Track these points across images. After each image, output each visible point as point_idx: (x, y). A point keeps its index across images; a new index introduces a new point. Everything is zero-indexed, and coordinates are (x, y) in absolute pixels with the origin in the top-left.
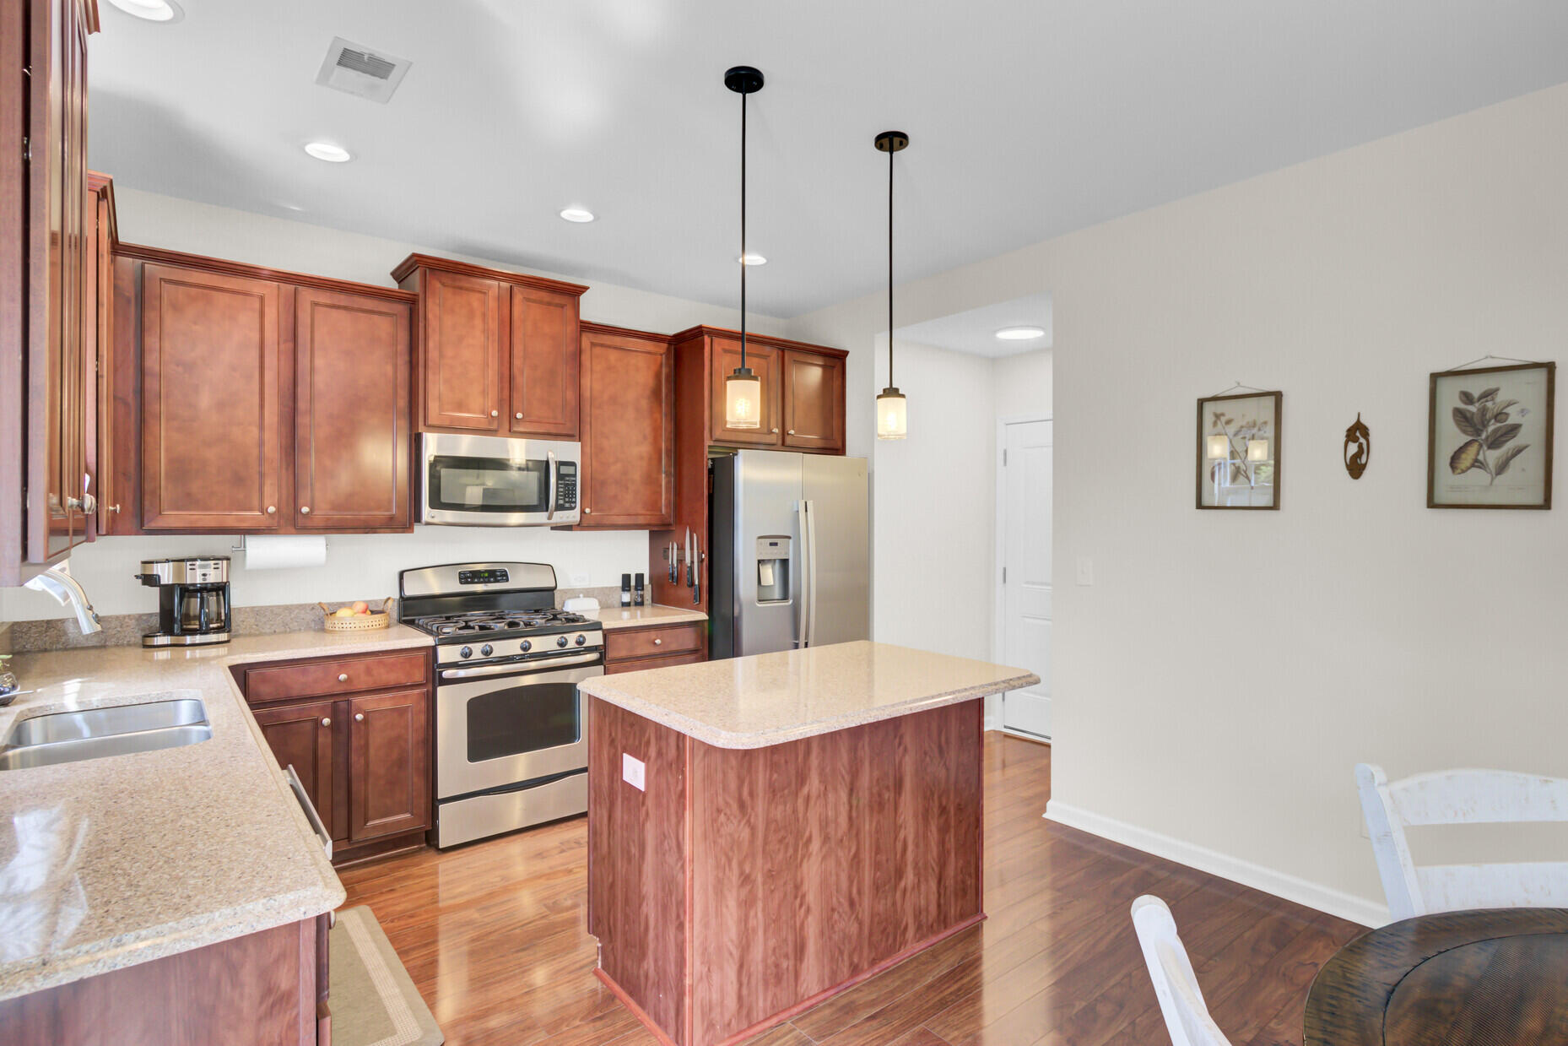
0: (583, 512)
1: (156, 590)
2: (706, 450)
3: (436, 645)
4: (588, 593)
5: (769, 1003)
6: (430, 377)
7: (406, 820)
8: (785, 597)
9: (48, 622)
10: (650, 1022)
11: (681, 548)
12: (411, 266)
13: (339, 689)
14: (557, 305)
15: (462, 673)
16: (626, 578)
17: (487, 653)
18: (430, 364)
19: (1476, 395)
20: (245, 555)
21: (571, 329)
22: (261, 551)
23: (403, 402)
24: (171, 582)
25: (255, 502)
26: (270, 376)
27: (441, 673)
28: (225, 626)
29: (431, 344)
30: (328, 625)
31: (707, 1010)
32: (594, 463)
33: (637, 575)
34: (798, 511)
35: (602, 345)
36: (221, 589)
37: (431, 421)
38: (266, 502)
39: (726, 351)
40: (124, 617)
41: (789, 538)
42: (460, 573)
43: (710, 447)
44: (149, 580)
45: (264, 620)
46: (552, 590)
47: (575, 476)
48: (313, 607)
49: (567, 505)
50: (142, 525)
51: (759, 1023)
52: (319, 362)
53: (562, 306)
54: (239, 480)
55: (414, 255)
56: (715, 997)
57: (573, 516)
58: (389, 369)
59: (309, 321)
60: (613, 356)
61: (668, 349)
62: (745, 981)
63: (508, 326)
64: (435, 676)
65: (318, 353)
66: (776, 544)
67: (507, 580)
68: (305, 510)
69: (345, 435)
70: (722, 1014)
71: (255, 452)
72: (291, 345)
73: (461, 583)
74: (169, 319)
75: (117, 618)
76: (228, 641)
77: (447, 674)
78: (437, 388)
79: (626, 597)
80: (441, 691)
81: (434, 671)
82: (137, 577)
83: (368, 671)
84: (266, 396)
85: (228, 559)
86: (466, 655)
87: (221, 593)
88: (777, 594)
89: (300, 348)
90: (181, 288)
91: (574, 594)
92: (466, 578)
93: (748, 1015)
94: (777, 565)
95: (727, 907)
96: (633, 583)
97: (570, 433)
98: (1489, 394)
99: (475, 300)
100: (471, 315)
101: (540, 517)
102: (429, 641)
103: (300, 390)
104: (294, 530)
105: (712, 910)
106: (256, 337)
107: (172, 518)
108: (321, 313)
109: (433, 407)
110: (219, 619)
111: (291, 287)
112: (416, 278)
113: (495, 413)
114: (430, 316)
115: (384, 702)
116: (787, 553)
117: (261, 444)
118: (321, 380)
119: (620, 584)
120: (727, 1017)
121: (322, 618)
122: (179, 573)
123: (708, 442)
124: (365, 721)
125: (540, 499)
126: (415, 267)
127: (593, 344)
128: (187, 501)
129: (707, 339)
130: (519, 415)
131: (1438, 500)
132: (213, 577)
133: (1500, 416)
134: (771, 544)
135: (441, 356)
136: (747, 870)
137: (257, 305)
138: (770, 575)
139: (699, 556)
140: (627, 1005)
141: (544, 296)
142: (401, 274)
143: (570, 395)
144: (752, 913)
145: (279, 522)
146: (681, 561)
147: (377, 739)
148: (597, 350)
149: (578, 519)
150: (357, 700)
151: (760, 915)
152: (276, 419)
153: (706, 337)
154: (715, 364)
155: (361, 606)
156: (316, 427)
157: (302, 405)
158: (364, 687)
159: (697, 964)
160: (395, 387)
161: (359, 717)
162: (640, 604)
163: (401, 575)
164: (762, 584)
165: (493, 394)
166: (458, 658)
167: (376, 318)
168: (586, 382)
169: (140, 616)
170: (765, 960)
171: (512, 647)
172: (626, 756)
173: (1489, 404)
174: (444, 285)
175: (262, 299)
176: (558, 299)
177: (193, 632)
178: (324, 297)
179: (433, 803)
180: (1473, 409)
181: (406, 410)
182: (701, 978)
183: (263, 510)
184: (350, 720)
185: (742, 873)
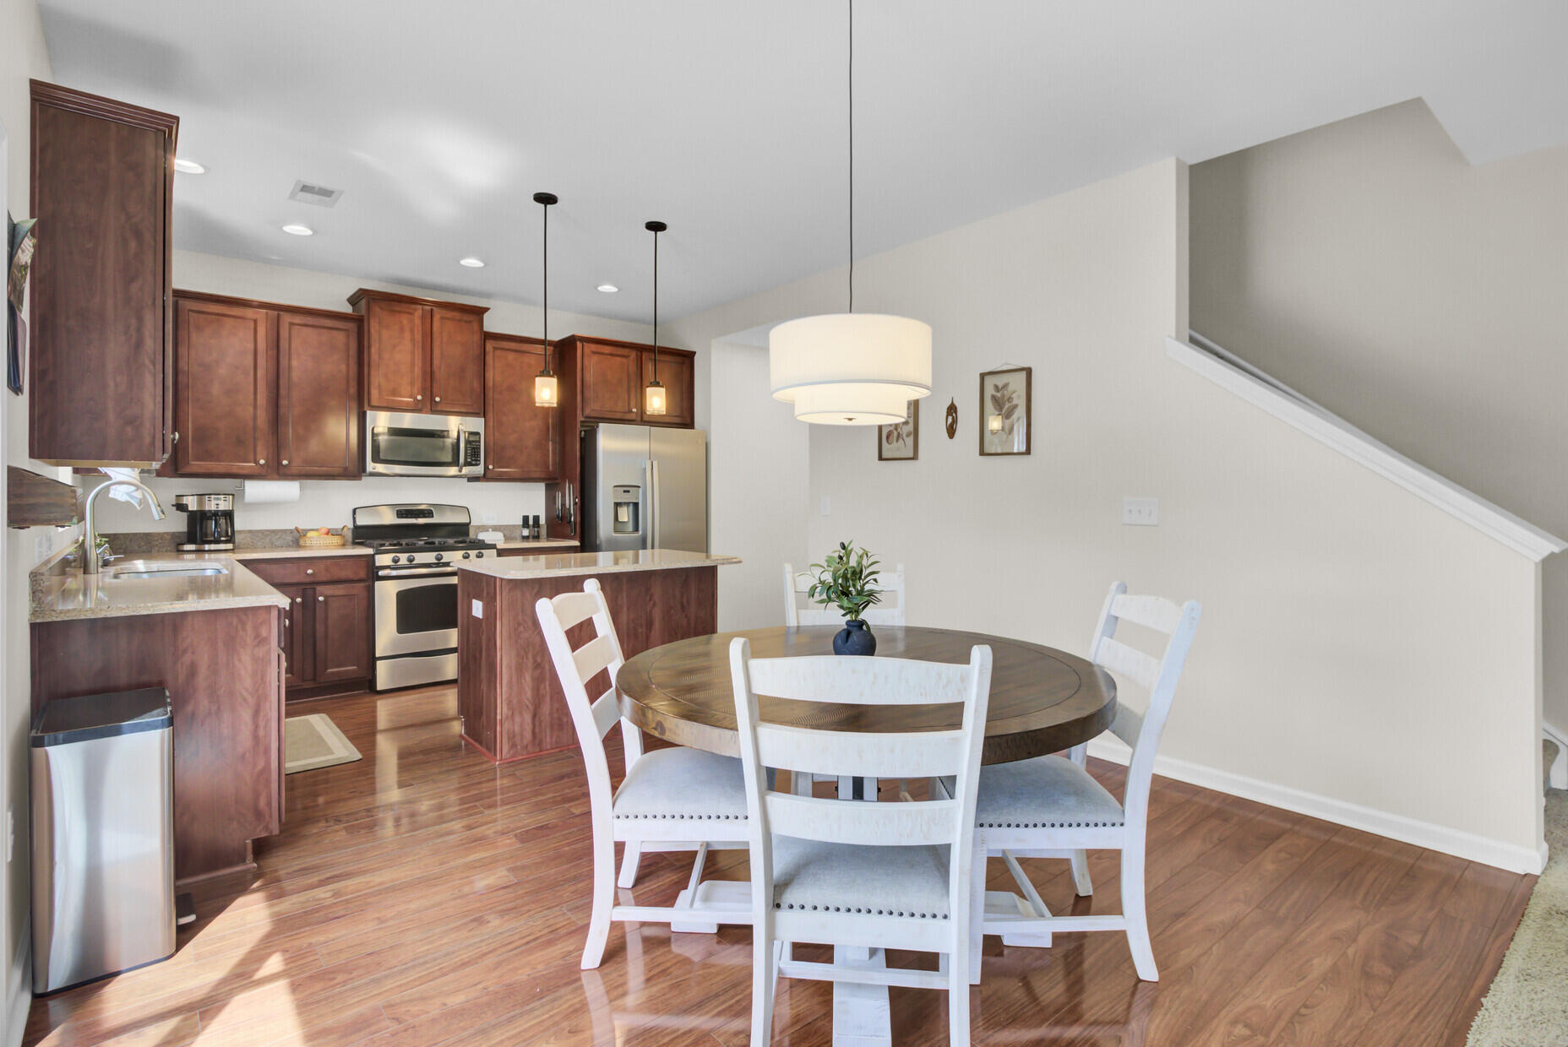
0: (486, 468)
1: (185, 515)
2: (579, 425)
3: (375, 554)
4: (496, 528)
5: (554, 740)
6: (373, 372)
7: (353, 671)
8: (636, 529)
9: (115, 535)
10: (484, 750)
11: (563, 496)
12: (359, 297)
13: (308, 580)
14: (466, 322)
15: (394, 573)
16: (526, 519)
17: (411, 560)
18: (372, 364)
19: (1000, 386)
20: (244, 493)
21: (476, 338)
22: (255, 490)
23: (353, 390)
24: (195, 509)
25: (252, 457)
26: (260, 373)
27: (378, 572)
28: (230, 539)
29: (373, 350)
30: (302, 542)
31: (512, 736)
32: (496, 434)
33: (534, 516)
34: (645, 469)
35: (502, 349)
36: (229, 515)
37: (374, 403)
38: (258, 457)
39: (594, 353)
40: (164, 533)
41: (639, 487)
42: (397, 511)
43: (581, 422)
44: (181, 507)
45: (258, 539)
46: (467, 525)
47: (479, 442)
48: (291, 531)
49: (474, 462)
50: (176, 470)
51: (547, 750)
52: (295, 363)
53: (470, 322)
54: (240, 442)
55: (360, 290)
56: (517, 729)
57: (479, 470)
58: (343, 367)
59: (287, 335)
60: (511, 356)
61: (554, 351)
62: (537, 724)
63: (428, 337)
64: (373, 574)
65: (294, 356)
66: (628, 491)
67: (433, 516)
68: (285, 462)
69: (314, 413)
70: (522, 739)
71: (251, 423)
72: (275, 351)
73: (398, 517)
74: (194, 336)
75: (159, 534)
76: (233, 550)
77: (381, 573)
78: (378, 381)
79: (526, 532)
80: (378, 584)
81: (373, 572)
82: (173, 505)
83: (327, 570)
84: (258, 387)
85: (233, 495)
86: (396, 561)
87: (228, 518)
88: (630, 527)
89: (281, 354)
90: (202, 316)
91: (484, 528)
92: (402, 514)
93: (540, 744)
94: (631, 507)
95: (525, 679)
96: (531, 522)
97: (477, 411)
98: (1005, 386)
99: (405, 319)
100: (402, 330)
101: (453, 471)
102: (370, 551)
103: (281, 382)
104: (278, 477)
105: (514, 679)
106: (251, 346)
107: (196, 465)
108: (296, 329)
109: (375, 393)
110: (227, 535)
111: (276, 313)
112: (363, 303)
113: (419, 397)
114: (372, 330)
115: (339, 590)
116: (637, 498)
117: (255, 418)
118: (295, 375)
119: (521, 523)
120: (525, 742)
121: (297, 537)
122: (200, 503)
123: (580, 418)
124: (326, 601)
125: (453, 458)
126: (362, 298)
127: (495, 349)
128: (207, 455)
129: (579, 344)
130: (438, 399)
131: (987, 450)
132: (224, 505)
133: (1010, 399)
134: (625, 491)
135: (380, 358)
136: (539, 660)
137: (252, 326)
138: (625, 515)
139: (574, 500)
140: (475, 747)
141: (456, 315)
142: (354, 300)
143: (476, 385)
144: (542, 686)
145: (267, 471)
146: (563, 505)
147: (333, 615)
148: (498, 353)
149: (483, 472)
150: (319, 588)
151: (548, 687)
152: (264, 402)
153: (578, 343)
154: (586, 362)
155: (324, 531)
156: (293, 409)
157: (283, 392)
158: (324, 579)
159: (505, 709)
160: (348, 381)
161: (321, 599)
162: (537, 537)
163: (354, 511)
164: (620, 520)
165: (418, 384)
166: (390, 563)
167: (334, 332)
168: (490, 375)
169: (174, 533)
170: (551, 714)
171: (429, 557)
172: (474, 601)
173: (1005, 392)
174: (382, 309)
175: (255, 321)
176: (466, 317)
177: (210, 542)
178: (298, 319)
179: (372, 660)
180: (999, 395)
181: (356, 395)
182: (507, 718)
183: (256, 462)
184: (315, 600)
185: (535, 661)
